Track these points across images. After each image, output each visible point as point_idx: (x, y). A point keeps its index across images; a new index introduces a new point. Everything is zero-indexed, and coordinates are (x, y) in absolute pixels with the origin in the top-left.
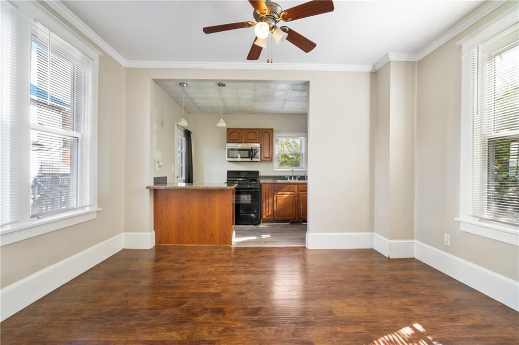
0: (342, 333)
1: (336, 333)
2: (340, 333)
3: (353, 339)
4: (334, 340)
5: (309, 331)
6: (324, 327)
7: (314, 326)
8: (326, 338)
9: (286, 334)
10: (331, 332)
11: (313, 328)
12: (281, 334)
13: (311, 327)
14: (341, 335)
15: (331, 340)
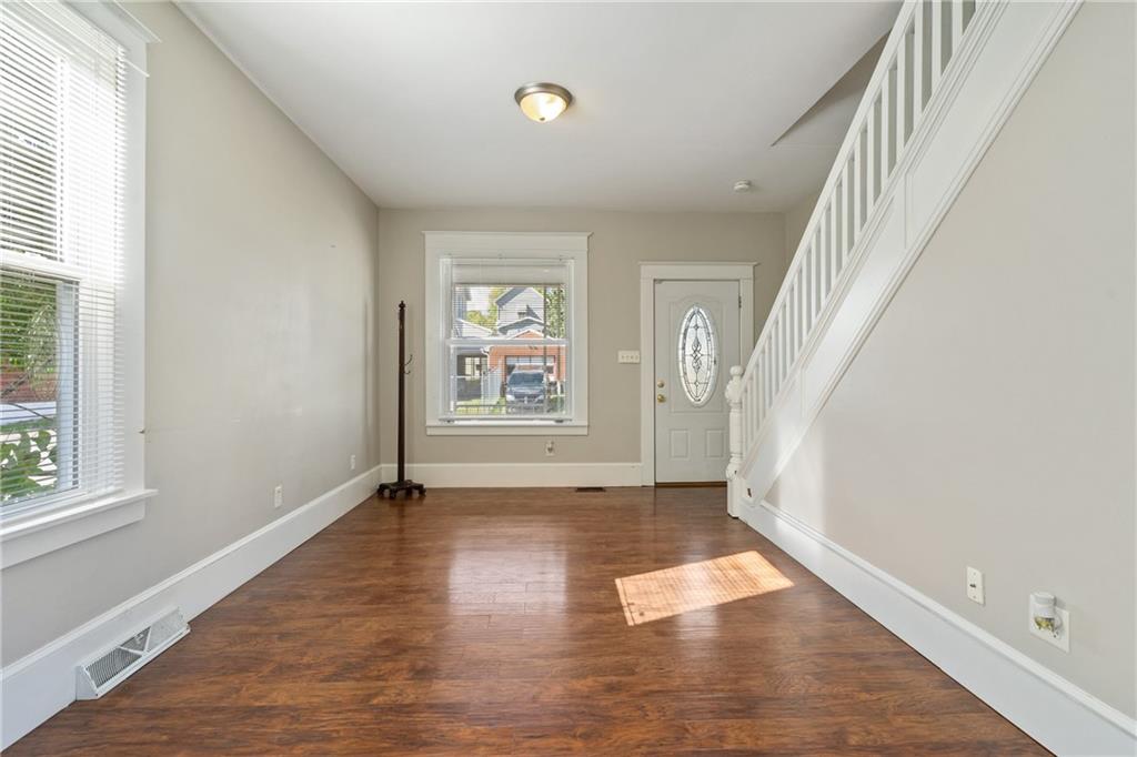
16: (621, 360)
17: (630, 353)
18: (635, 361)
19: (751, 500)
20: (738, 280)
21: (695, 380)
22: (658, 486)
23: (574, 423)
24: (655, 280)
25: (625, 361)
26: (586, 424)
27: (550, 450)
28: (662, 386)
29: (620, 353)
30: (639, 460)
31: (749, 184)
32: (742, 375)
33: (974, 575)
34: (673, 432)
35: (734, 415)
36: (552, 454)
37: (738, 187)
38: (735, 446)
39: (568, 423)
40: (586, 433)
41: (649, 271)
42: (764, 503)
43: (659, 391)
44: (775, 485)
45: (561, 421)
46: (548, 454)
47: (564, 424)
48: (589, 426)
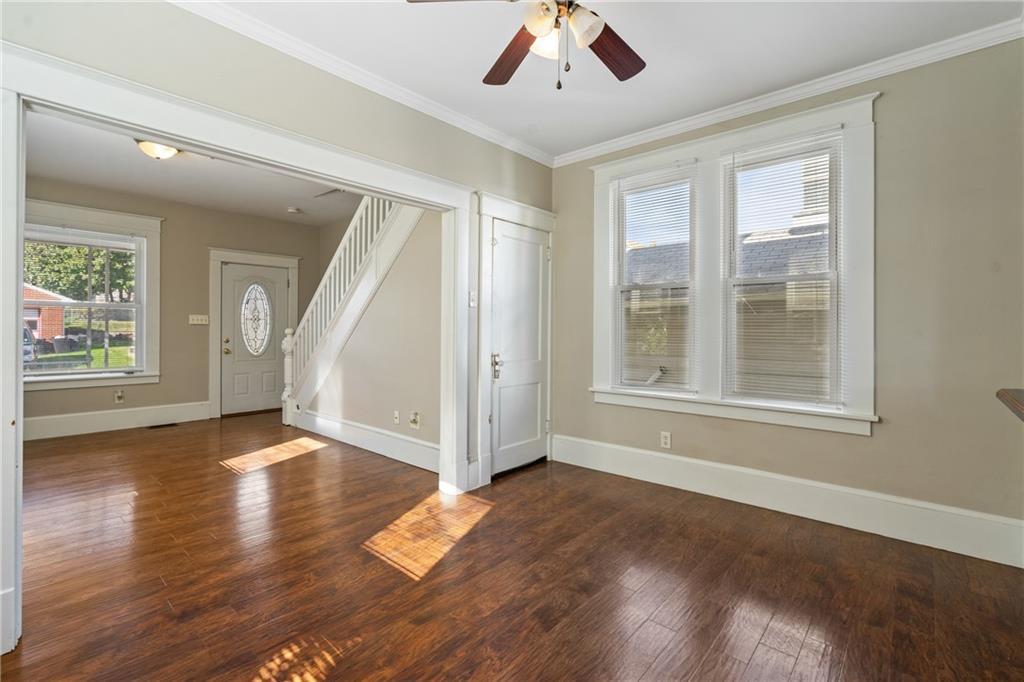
0: (379, 668)
1: (389, 662)
2: (384, 665)
3: (355, 668)
4: (388, 647)
5: (435, 639)
6: (415, 660)
7: (435, 652)
8: (403, 643)
9: (463, 614)
10: (399, 656)
11: (433, 646)
12: (468, 611)
13: (437, 646)
14: (380, 662)
15: (393, 643)
16: (191, 322)
17: (200, 317)
18: (204, 323)
19: (299, 411)
20: (287, 268)
21: (256, 337)
22: (223, 417)
23: (144, 374)
24: (222, 262)
25: (196, 322)
26: (158, 373)
27: (120, 398)
28: (228, 341)
29: (191, 317)
30: (207, 399)
31: (298, 210)
32: (294, 334)
33: (397, 414)
34: (236, 377)
35: (288, 360)
36: (122, 401)
37: (290, 210)
38: (288, 379)
39: (139, 374)
40: (157, 381)
41: (216, 256)
42: (308, 411)
43: (225, 346)
44: (316, 397)
45: (132, 373)
46: (117, 401)
47: (135, 374)
48: (160, 376)
